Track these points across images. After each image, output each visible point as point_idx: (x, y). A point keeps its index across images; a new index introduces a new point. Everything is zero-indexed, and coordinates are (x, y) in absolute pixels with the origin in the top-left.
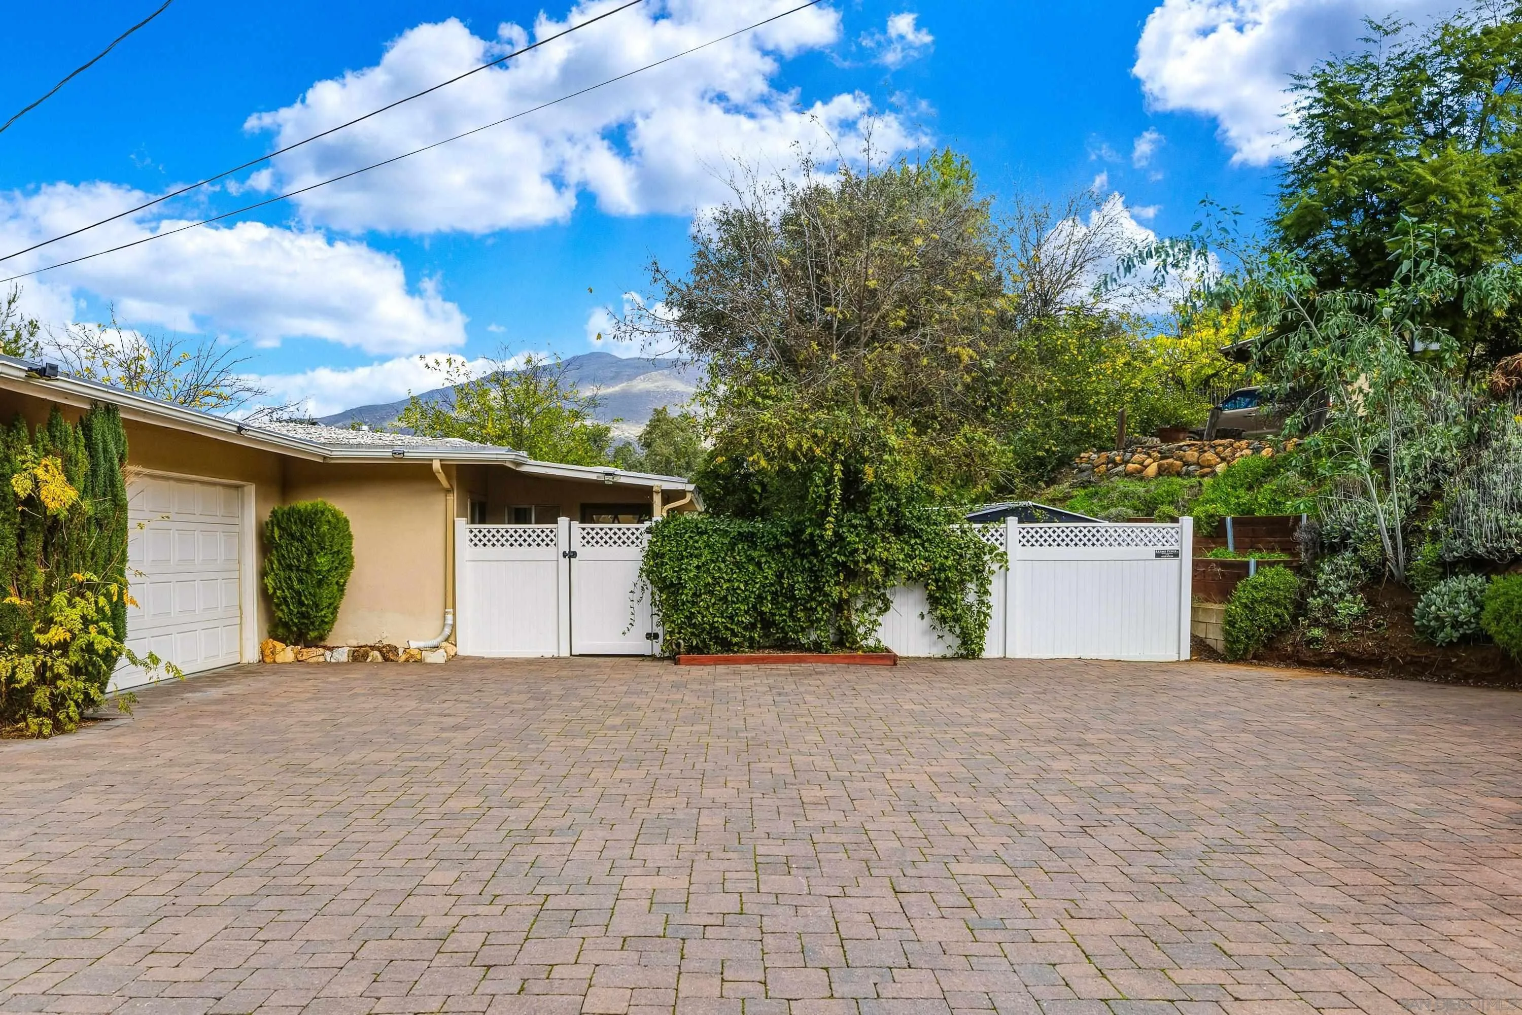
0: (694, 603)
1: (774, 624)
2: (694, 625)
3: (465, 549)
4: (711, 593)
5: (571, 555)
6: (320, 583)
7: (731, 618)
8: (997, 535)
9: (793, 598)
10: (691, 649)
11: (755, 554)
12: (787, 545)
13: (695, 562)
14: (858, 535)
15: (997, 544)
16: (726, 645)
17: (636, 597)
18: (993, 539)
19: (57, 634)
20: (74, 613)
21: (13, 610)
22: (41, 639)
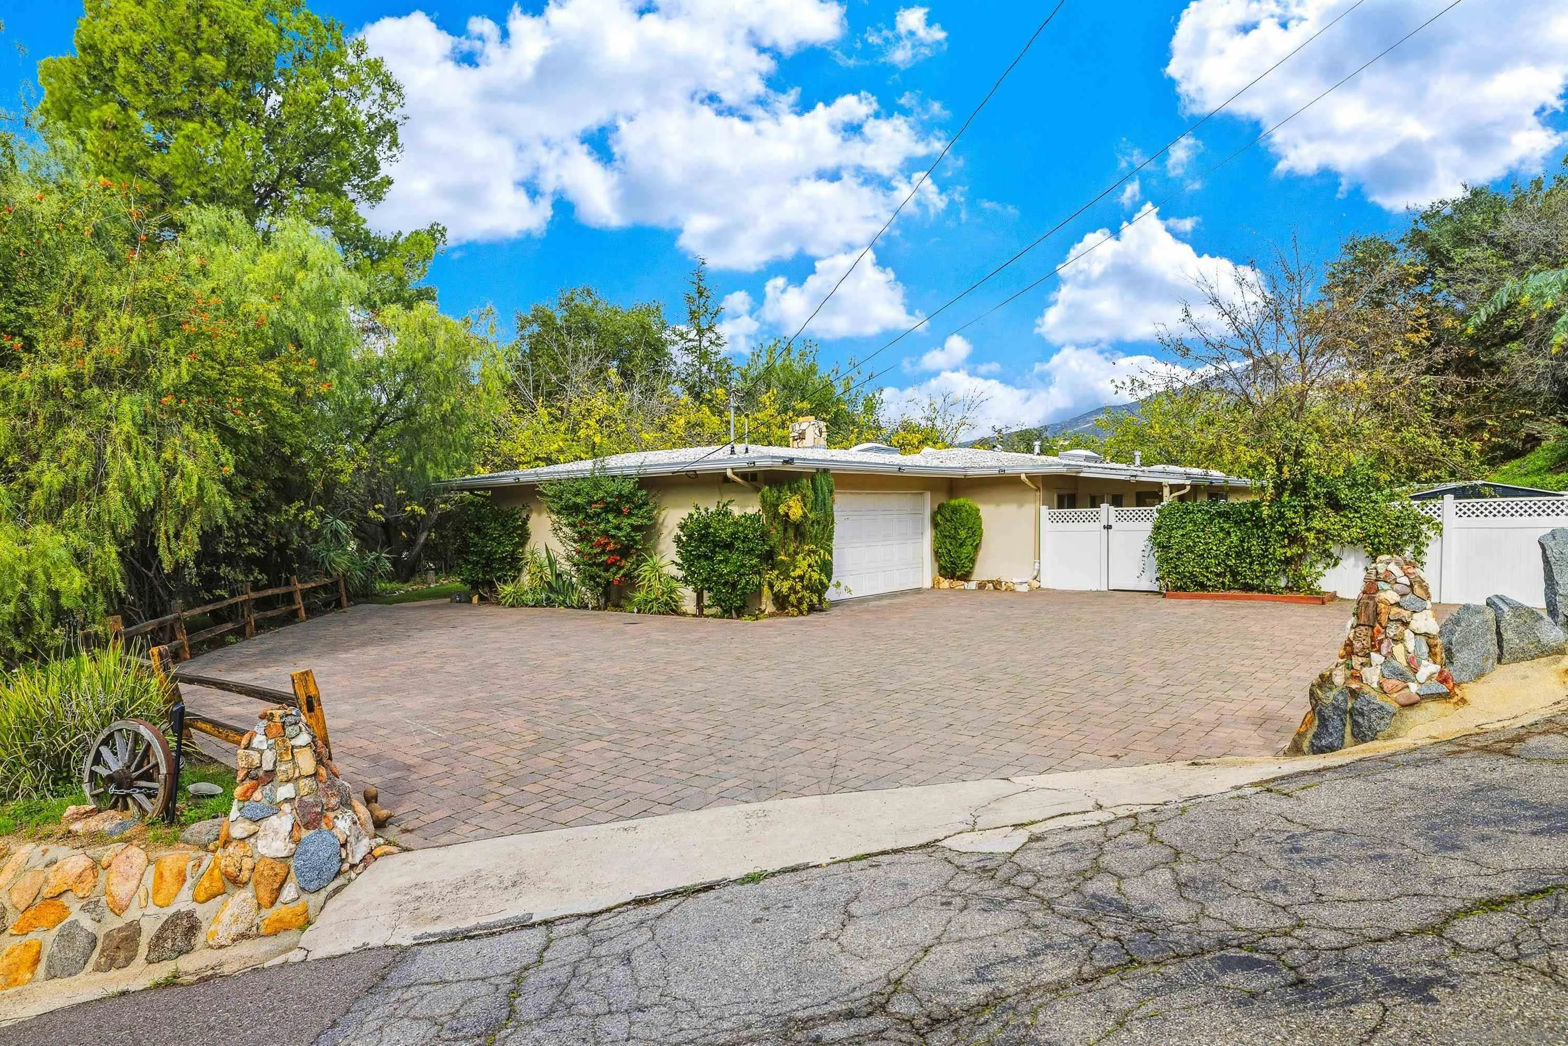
0: (1178, 559)
1: (1238, 573)
2: (1178, 573)
3: (1046, 524)
4: (1192, 552)
5: (1108, 527)
6: (961, 545)
7: (1207, 568)
8: (1435, 509)
9: (1250, 556)
10: (1178, 589)
11: (1226, 526)
12: (1248, 520)
13: (1181, 532)
14: (1295, 513)
15: (1435, 516)
16: (1203, 586)
17: (1146, 554)
18: (1431, 512)
19: (798, 572)
20: (805, 563)
21: (783, 561)
22: (792, 574)
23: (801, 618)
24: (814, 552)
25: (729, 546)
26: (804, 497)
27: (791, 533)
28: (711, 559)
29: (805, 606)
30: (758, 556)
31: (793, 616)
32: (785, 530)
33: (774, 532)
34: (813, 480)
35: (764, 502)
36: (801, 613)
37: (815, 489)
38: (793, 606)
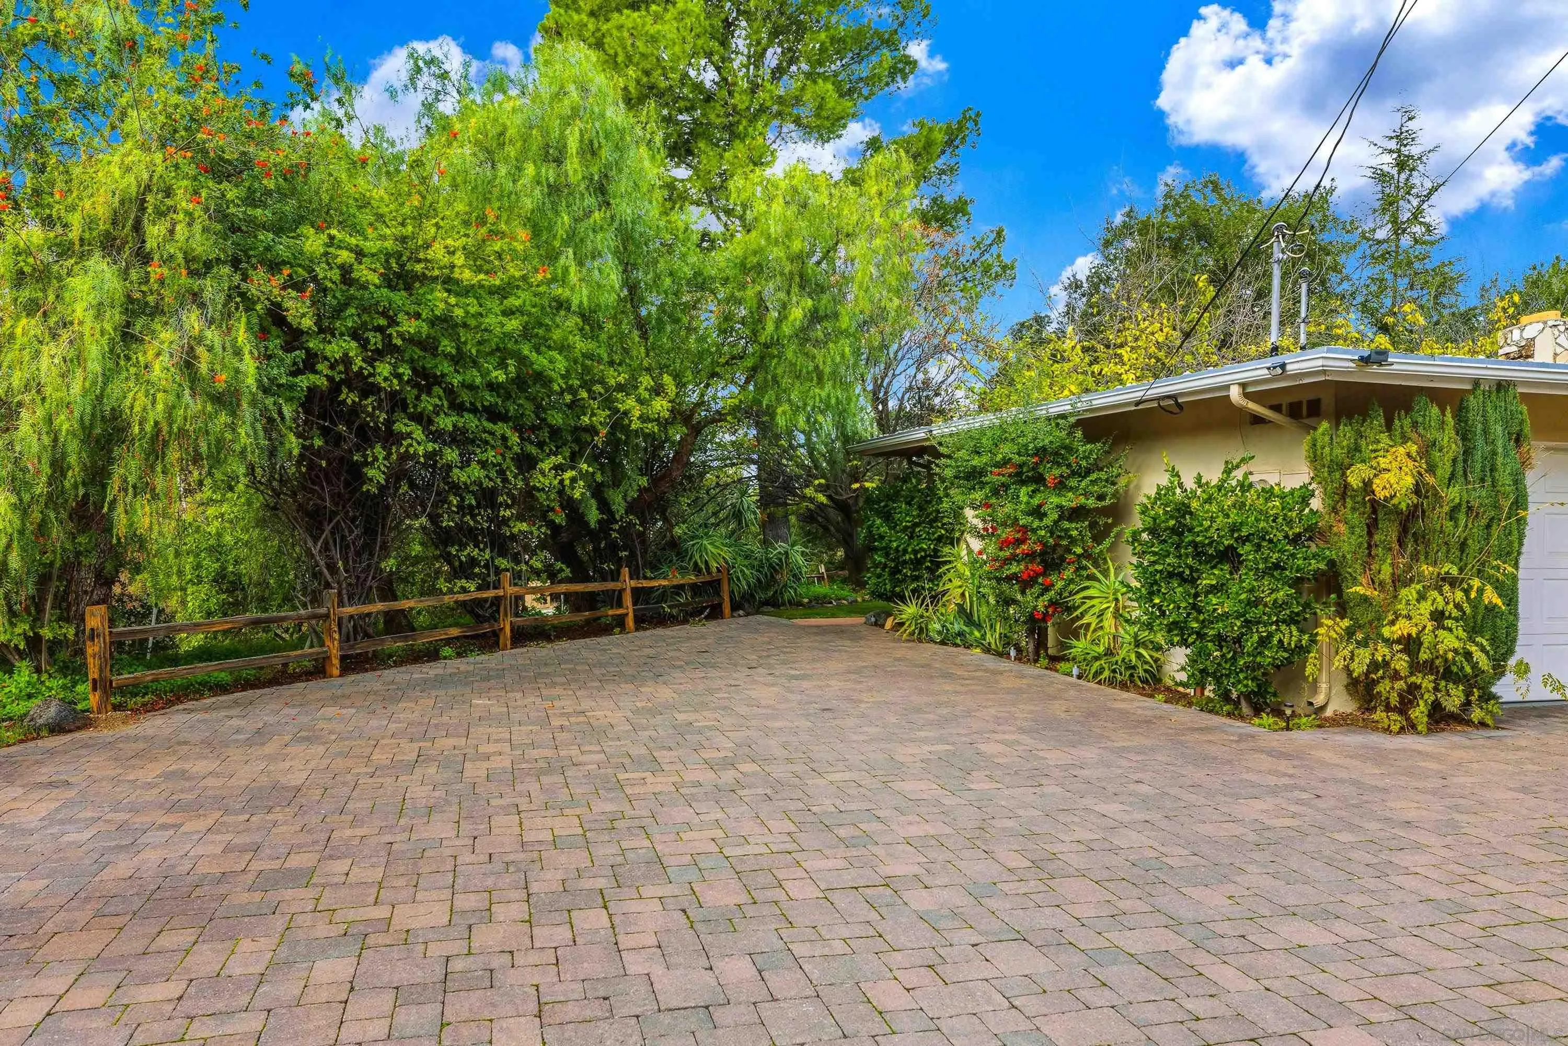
19: (1402, 628)
20: (1426, 608)
21: (1365, 599)
22: (1386, 632)
23: (1409, 741)
24: (1453, 582)
25: (1229, 556)
26: (1428, 448)
27: (1388, 532)
28: (1193, 581)
29: (1419, 712)
30: (1296, 583)
31: (1387, 730)
32: (1372, 527)
33: (1343, 528)
34: (1460, 413)
35: (1315, 459)
36: (1410, 727)
37: (1464, 434)
38: (1388, 708)
